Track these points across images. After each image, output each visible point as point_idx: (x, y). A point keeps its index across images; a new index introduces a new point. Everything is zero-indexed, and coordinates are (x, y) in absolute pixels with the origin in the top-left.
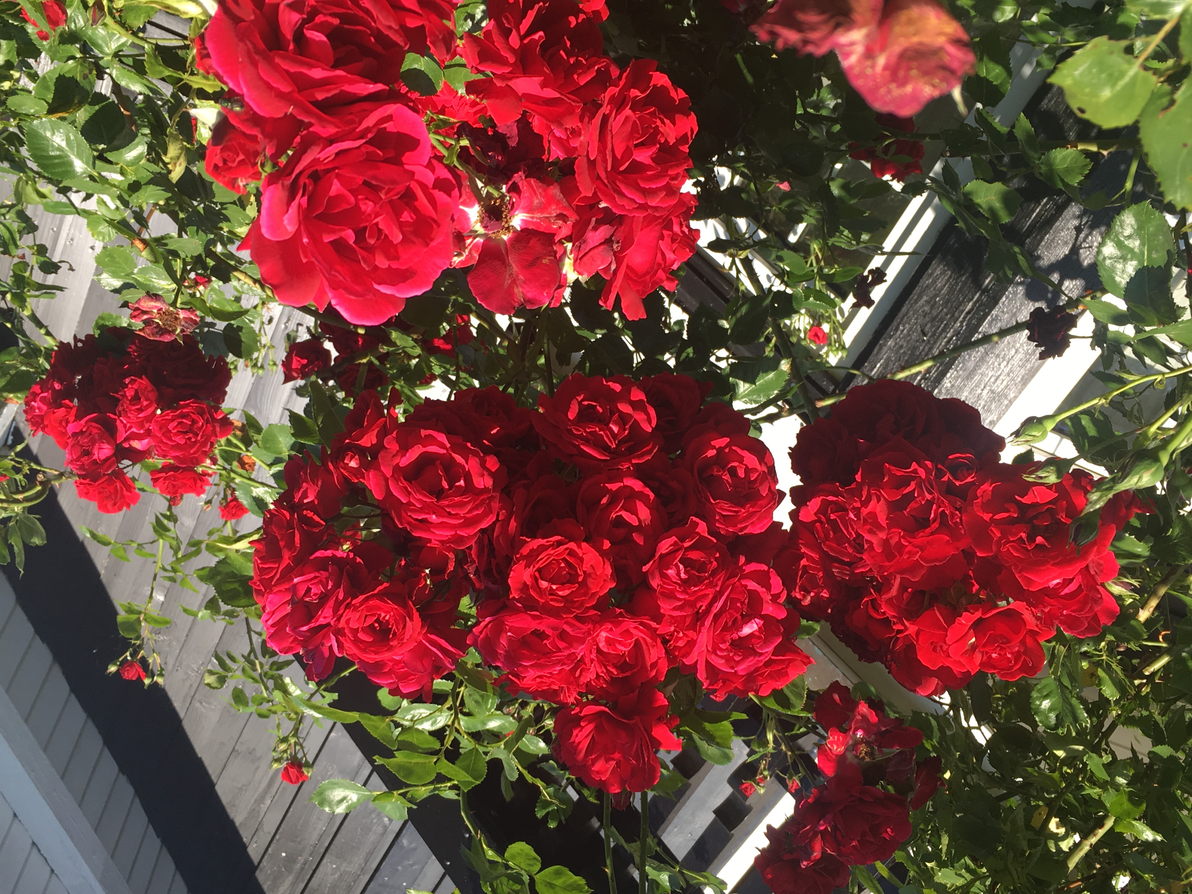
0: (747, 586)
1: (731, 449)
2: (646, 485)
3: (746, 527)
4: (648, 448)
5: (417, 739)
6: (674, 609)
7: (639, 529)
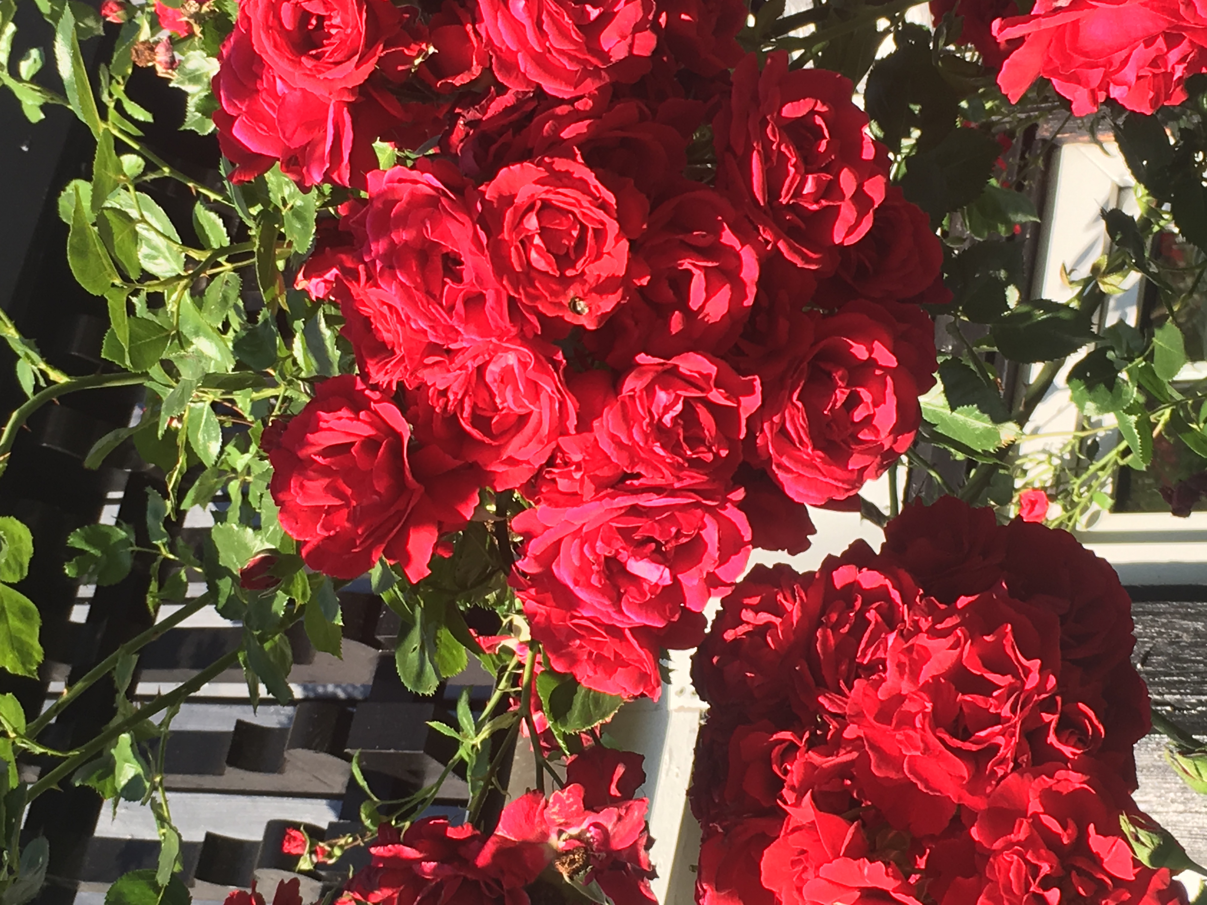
0: (704, 526)
1: (883, 377)
2: (759, 284)
3: (787, 470)
4: (811, 254)
5: (122, 240)
6: (613, 438)
7: (690, 315)
